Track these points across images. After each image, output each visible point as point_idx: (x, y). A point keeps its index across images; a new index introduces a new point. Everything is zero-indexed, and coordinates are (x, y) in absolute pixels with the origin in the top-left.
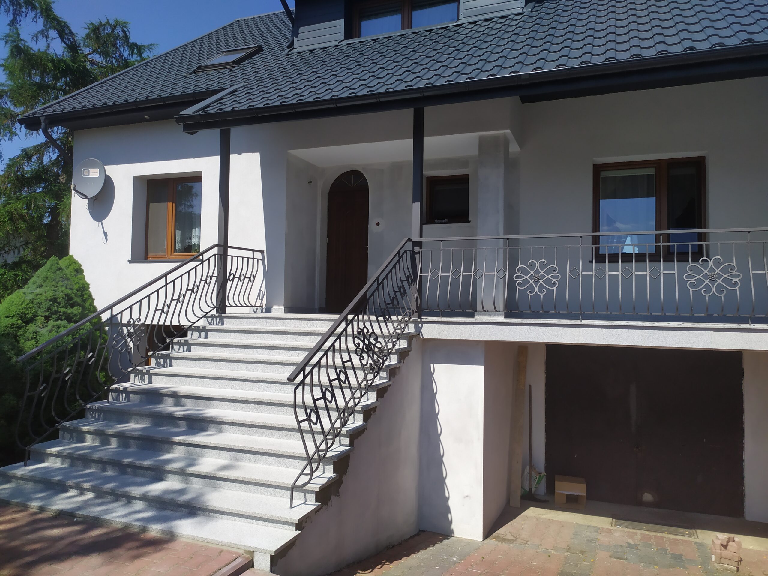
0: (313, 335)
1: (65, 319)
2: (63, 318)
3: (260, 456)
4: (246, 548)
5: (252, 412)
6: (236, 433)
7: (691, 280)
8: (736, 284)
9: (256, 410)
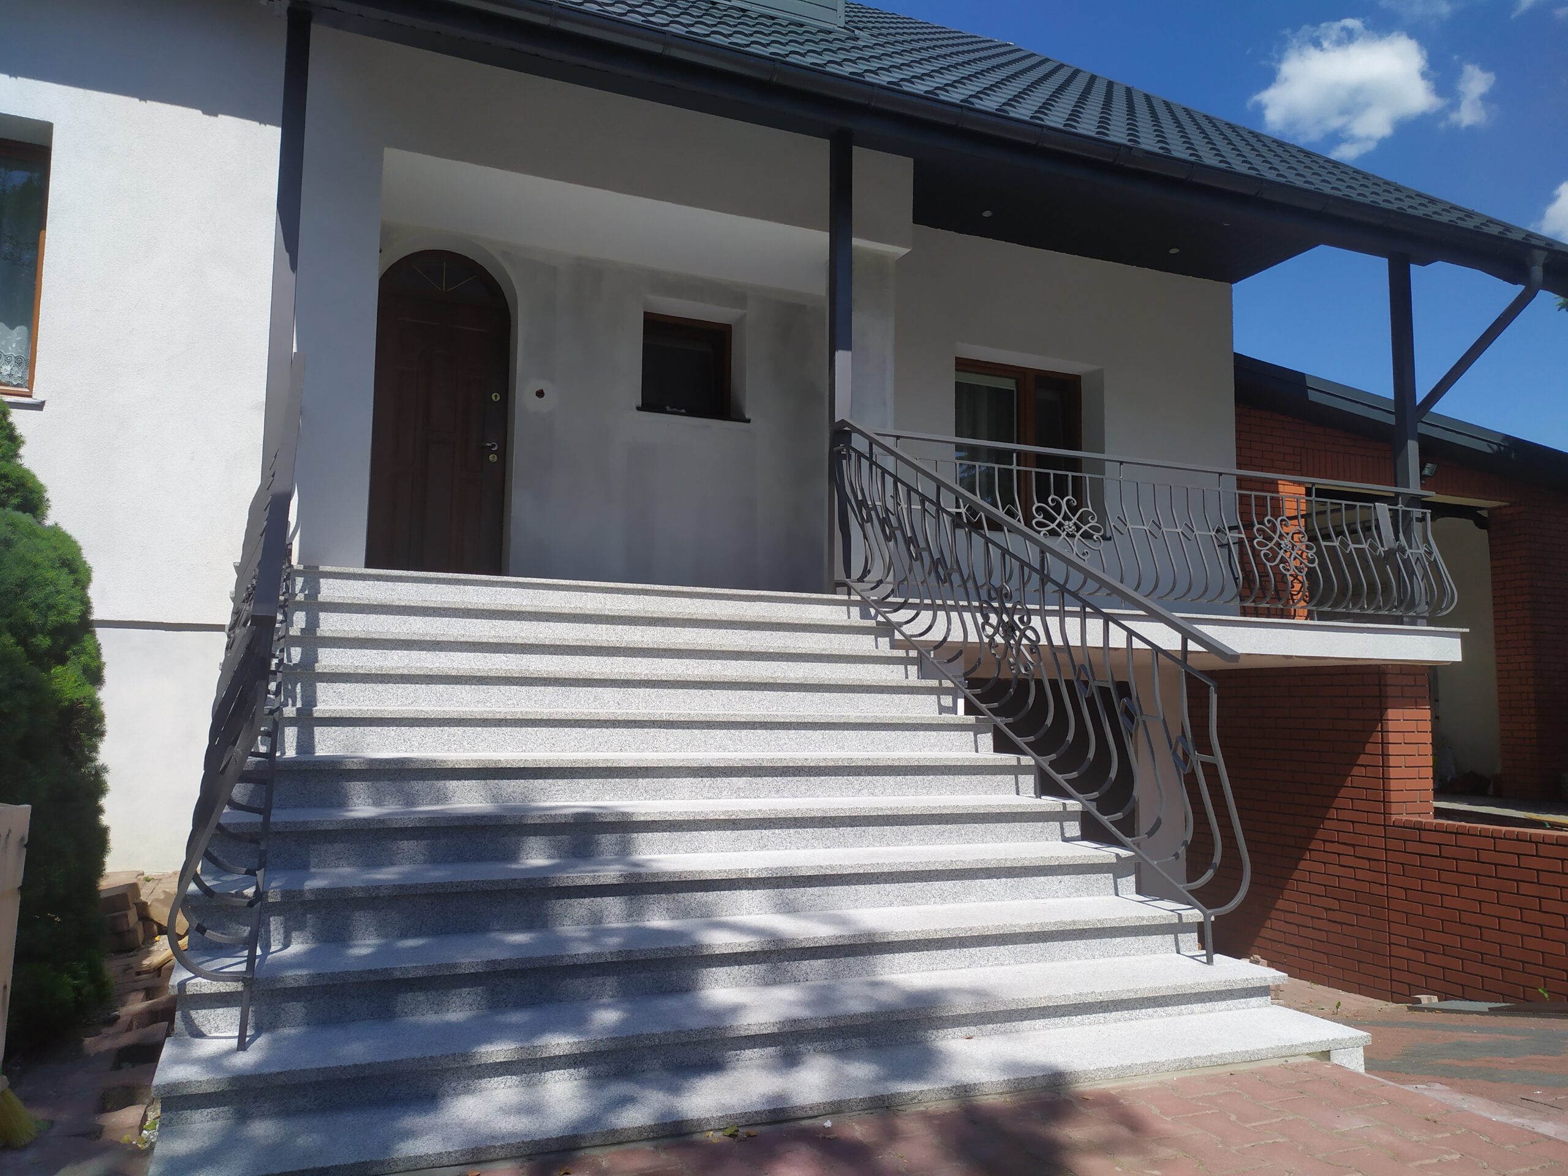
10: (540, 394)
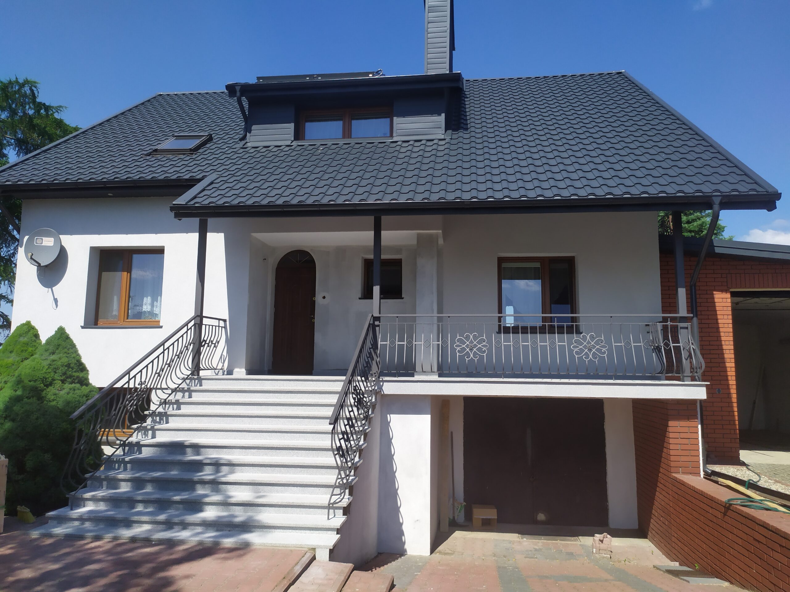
0: (293, 393)
1: (77, 383)
2: (76, 381)
3: (286, 487)
4: (309, 547)
5: (262, 456)
6: (255, 473)
7: (576, 350)
8: (604, 353)
9: (266, 454)
10: (324, 297)
